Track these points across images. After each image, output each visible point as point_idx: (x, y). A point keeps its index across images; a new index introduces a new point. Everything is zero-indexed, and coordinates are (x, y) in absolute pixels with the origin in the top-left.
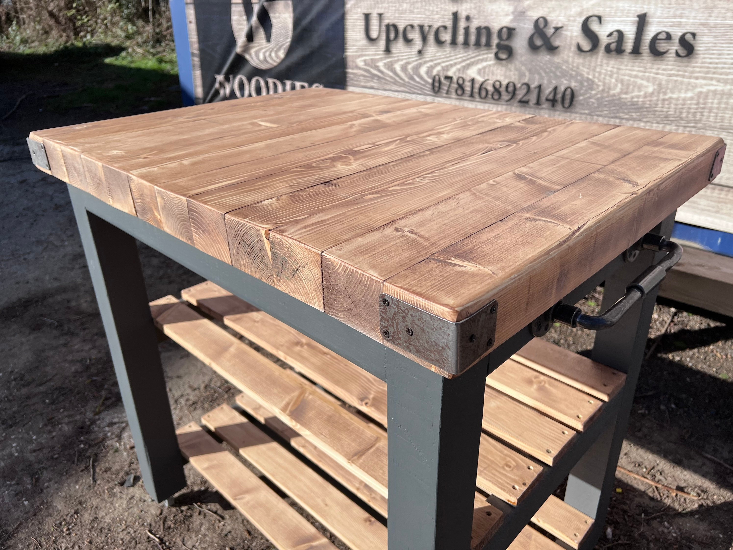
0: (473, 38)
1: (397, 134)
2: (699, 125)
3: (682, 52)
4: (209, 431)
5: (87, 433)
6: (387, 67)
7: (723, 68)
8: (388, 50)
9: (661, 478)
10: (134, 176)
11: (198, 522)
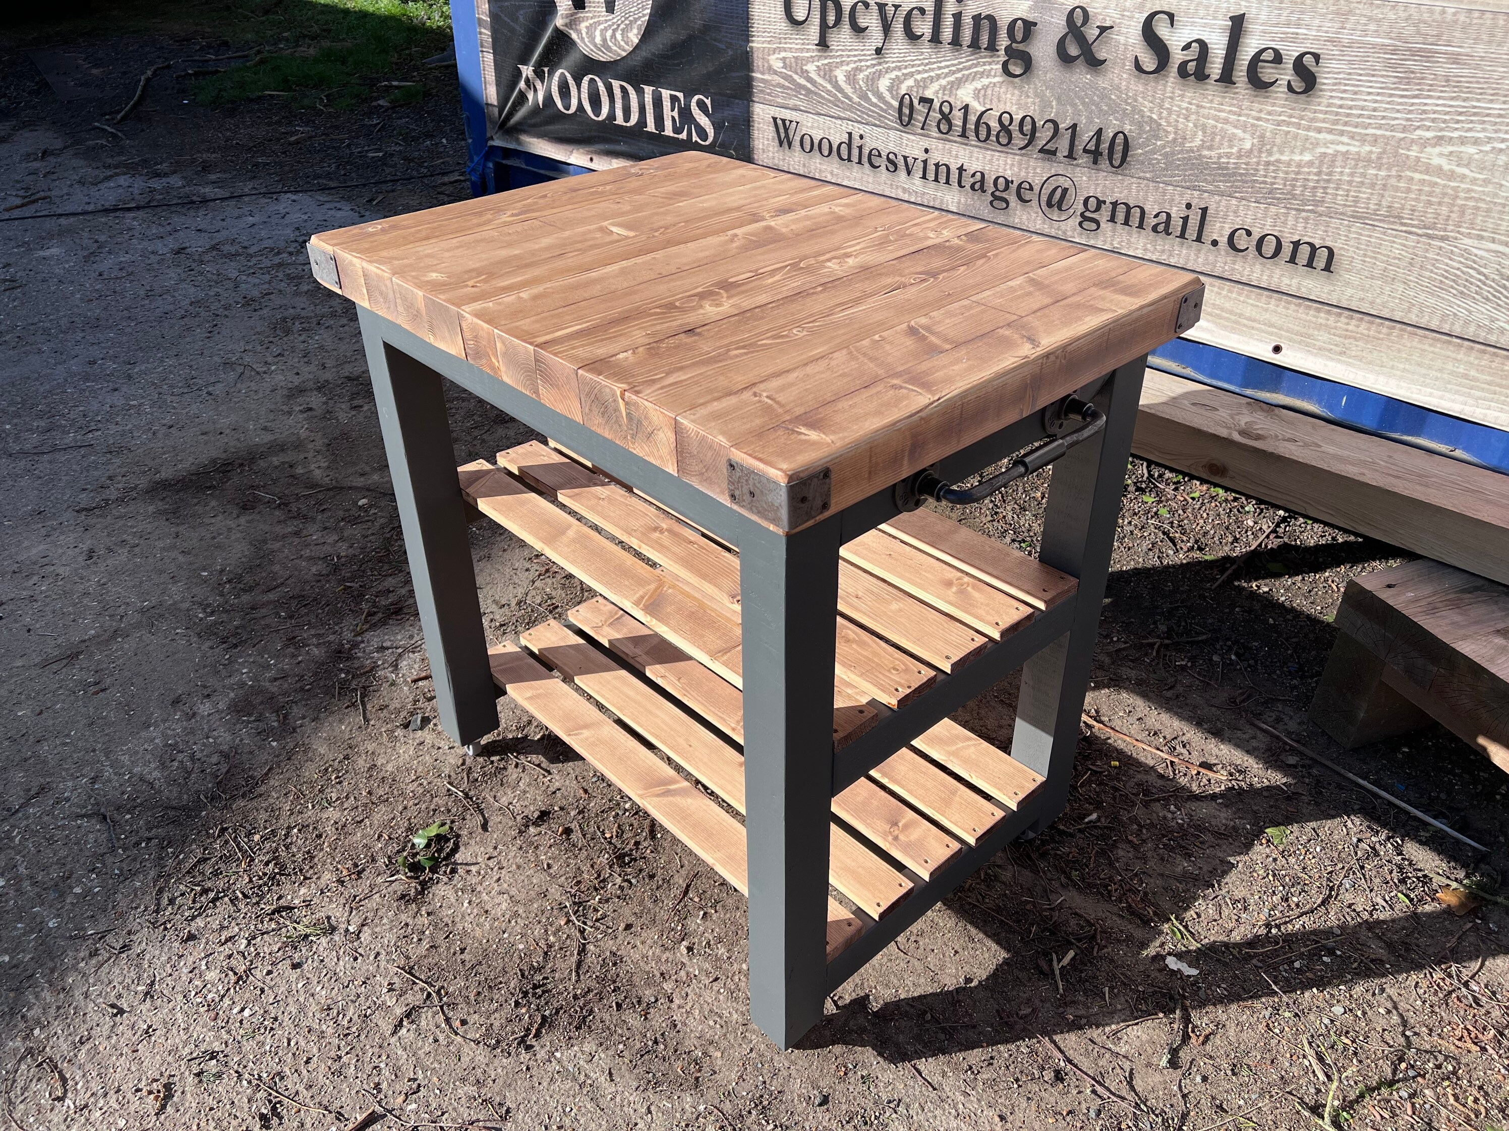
0: (967, 35)
1: (789, 255)
2: (1320, 209)
3: (1298, 85)
4: (531, 654)
5: (348, 659)
6: (822, 73)
7: (1360, 116)
8: (823, 44)
9: (1184, 751)
10: (467, 311)
11: (515, 776)
